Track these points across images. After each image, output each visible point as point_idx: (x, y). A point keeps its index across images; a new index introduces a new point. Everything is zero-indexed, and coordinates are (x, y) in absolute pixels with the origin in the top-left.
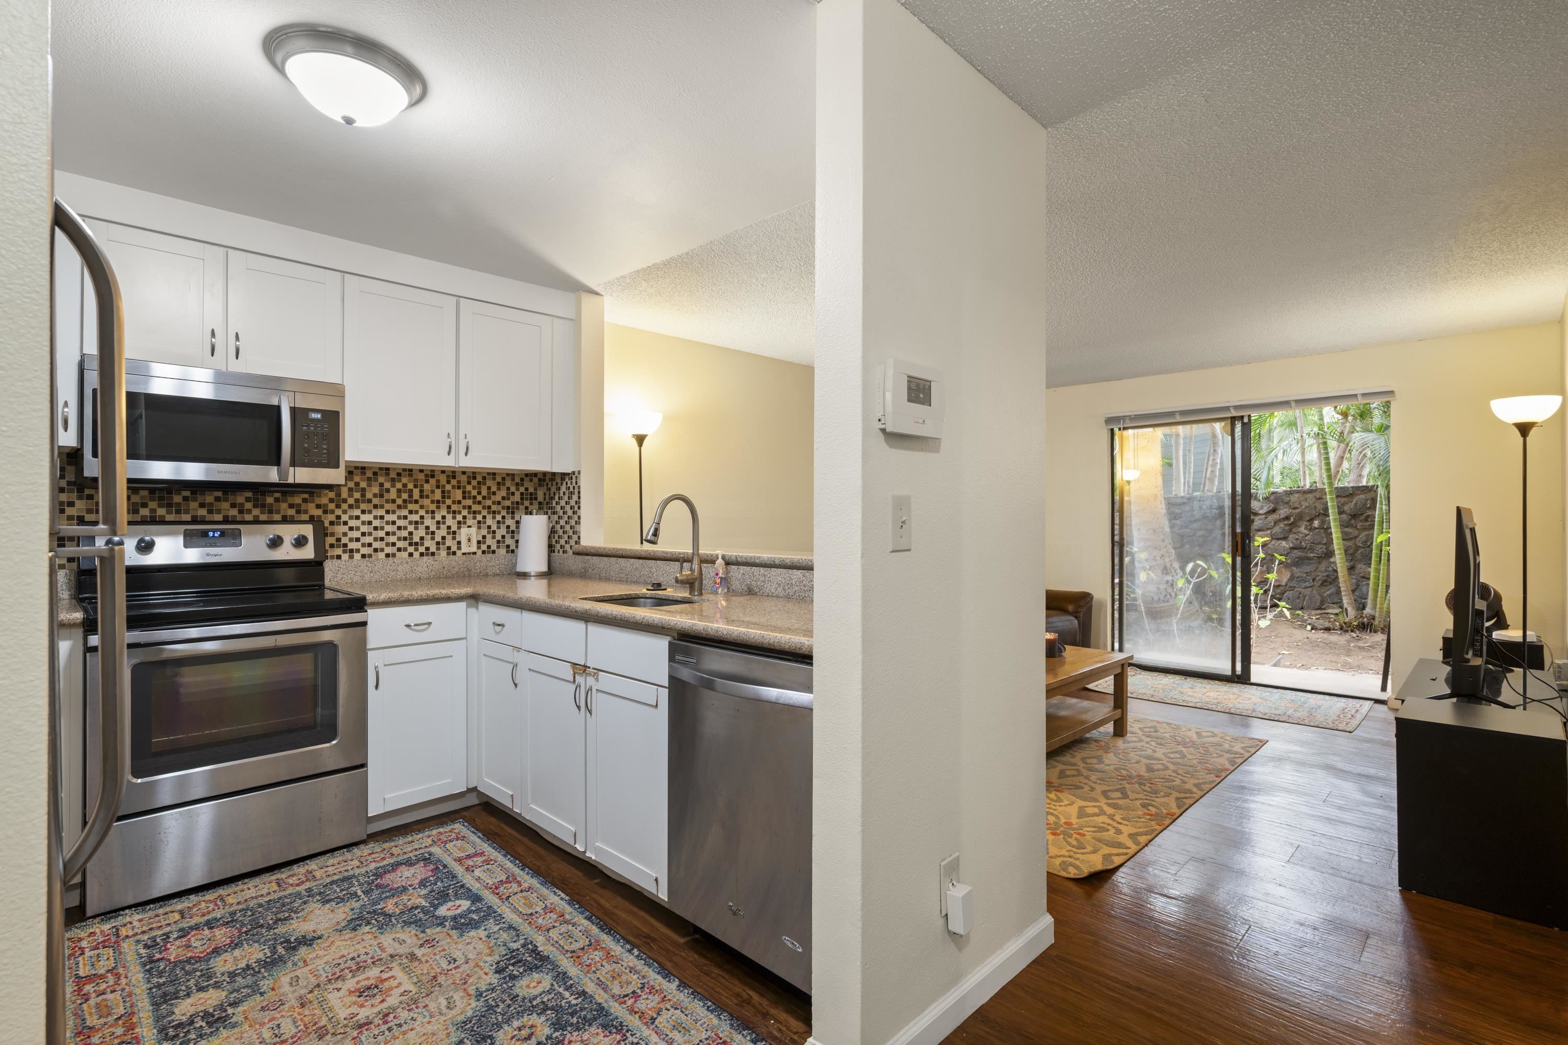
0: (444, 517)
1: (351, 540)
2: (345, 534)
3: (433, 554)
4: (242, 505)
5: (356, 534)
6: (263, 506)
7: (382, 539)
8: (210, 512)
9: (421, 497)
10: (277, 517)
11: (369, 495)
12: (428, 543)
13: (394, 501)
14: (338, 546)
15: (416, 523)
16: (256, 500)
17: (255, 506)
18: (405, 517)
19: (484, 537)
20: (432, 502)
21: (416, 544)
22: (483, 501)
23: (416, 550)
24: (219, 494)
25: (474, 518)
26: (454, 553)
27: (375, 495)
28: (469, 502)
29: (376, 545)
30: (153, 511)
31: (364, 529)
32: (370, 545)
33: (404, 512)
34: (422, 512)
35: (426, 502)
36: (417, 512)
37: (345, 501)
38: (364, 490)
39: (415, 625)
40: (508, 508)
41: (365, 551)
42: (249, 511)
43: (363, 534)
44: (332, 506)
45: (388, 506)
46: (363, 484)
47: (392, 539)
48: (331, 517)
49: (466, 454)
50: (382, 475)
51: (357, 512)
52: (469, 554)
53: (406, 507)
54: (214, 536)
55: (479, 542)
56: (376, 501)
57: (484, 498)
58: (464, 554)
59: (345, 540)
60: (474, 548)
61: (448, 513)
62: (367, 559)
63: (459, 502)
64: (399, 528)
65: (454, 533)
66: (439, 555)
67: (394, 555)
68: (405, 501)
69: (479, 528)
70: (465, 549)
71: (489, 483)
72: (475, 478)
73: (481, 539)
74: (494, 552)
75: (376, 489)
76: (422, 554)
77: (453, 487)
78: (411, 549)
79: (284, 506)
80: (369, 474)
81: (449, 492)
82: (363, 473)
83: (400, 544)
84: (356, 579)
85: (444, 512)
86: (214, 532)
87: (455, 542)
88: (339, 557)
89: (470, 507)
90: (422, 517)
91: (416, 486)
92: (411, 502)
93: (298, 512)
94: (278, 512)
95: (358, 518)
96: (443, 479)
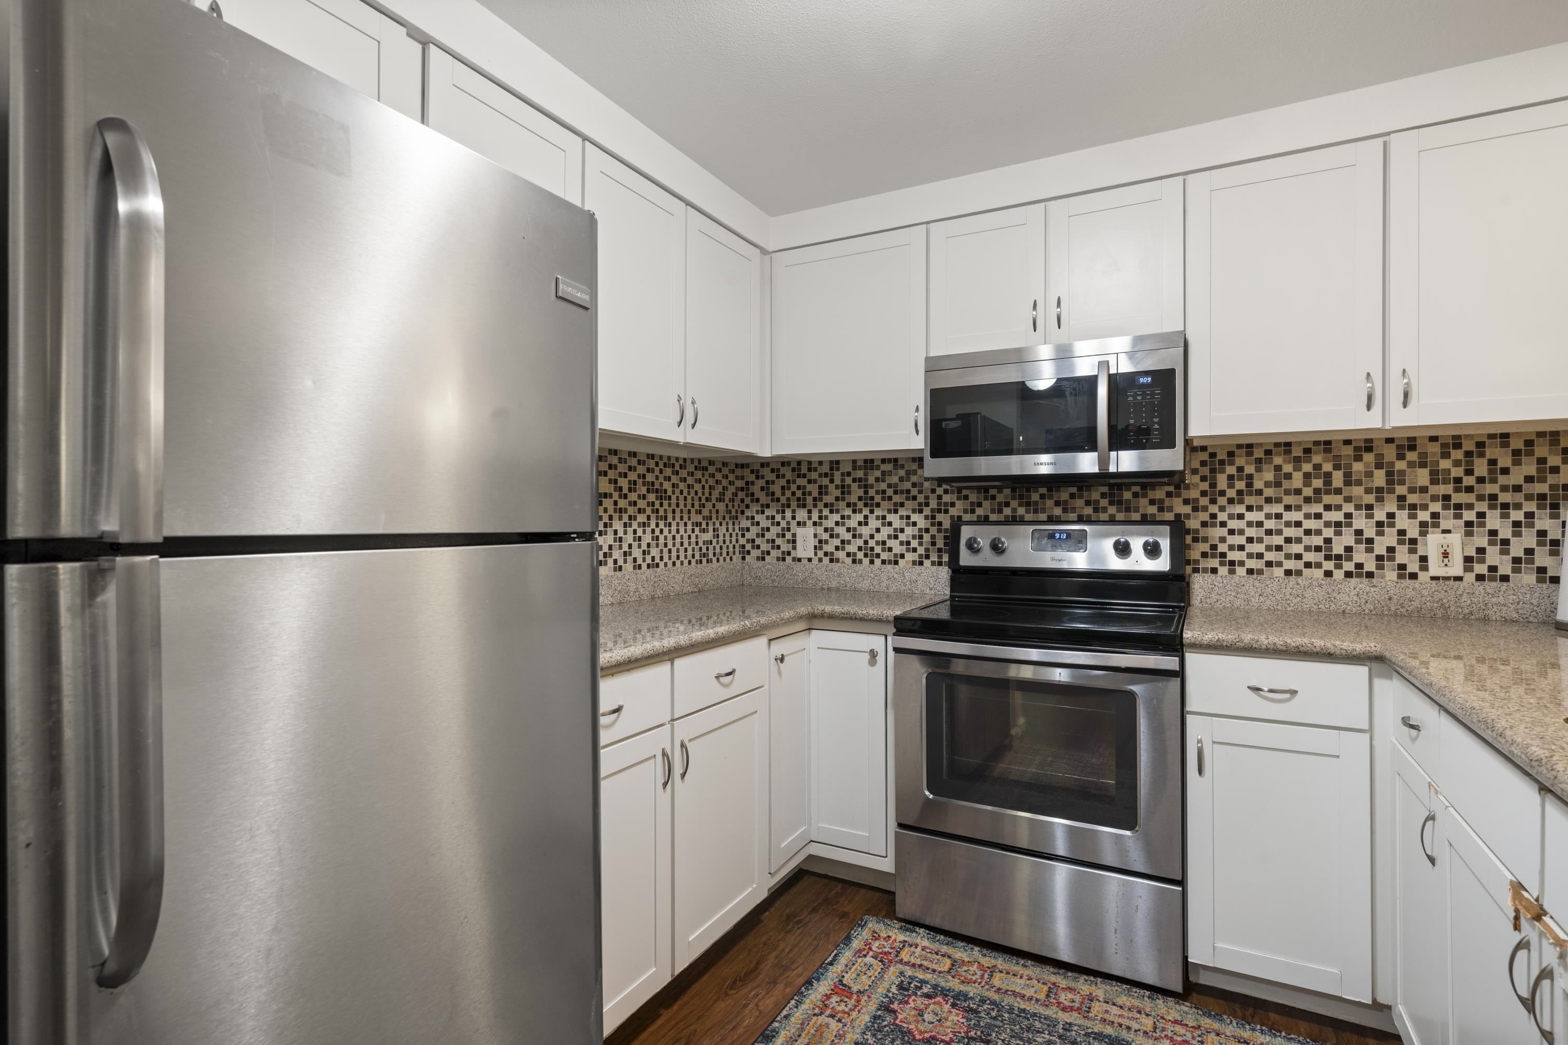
0: (1391, 516)
1: (1231, 548)
2: (1223, 540)
3: (1370, 575)
4: (1097, 502)
5: (1239, 540)
6: (1120, 503)
7: (1279, 548)
8: (1065, 510)
9: (1348, 483)
10: (1136, 516)
11: (1258, 484)
12: (1360, 556)
13: (1298, 492)
14: (1214, 556)
15: (1338, 524)
16: (1112, 495)
17: (1111, 503)
18: (1318, 516)
19: (1481, 551)
20: (1368, 491)
21: (1338, 557)
22: (1476, 487)
23: (1339, 566)
24: (1074, 490)
25: (1458, 516)
26: (1414, 576)
27: (1268, 484)
28: (1443, 489)
29: (1270, 556)
30: (1014, 510)
31: (1251, 532)
32: (1260, 556)
33: (1317, 508)
34: (1349, 508)
35: (1357, 491)
36: (1339, 508)
37: (1222, 493)
38: (1250, 477)
39: (1271, 691)
40: (1542, 497)
41: (1252, 564)
42: (1105, 510)
43: (1250, 540)
44: (1204, 501)
45: (1289, 500)
46: (1250, 469)
47: (1296, 548)
48: (1204, 516)
49: (1405, 405)
50: (1279, 454)
51: (1240, 509)
52: (1448, 578)
53: (1319, 501)
54: (1060, 538)
55: (1468, 560)
56: (1269, 492)
57: (1481, 480)
58: (1433, 578)
59: (1222, 548)
60: (1457, 568)
61: (1400, 508)
62: (1255, 576)
63: (1424, 490)
64: (1308, 532)
65: (1413, 541)
66: (1383, 577)
67: (1299, 573)
68: (1240, 493)
69: (1469, 534)
70: (1435, 568)
71: (1491, 452)
72: (1458, 446)
73: (1473, 553)
74: (1505, 579)
75: (1269, 476)
76: (1348, 575)
77: (1411, 465)
78: (1329, 565)
79: (1143, 502)
80: (1259, 453)
81: (1402, 473)
82: (1250, 454)
83: (1309, 557)
84: (1238, 603)
85: (1391, 506)
86: (1060, 534)
87: (1416, 557)
88: (1214, 571)
89: (1447, 498)
90: (1348, 516)
91: (1337, 467)
92: (1328, 492)
93: (1161, 510)
94: (1137, 510)
95: (1241, 517)
96: (1390, 453)
